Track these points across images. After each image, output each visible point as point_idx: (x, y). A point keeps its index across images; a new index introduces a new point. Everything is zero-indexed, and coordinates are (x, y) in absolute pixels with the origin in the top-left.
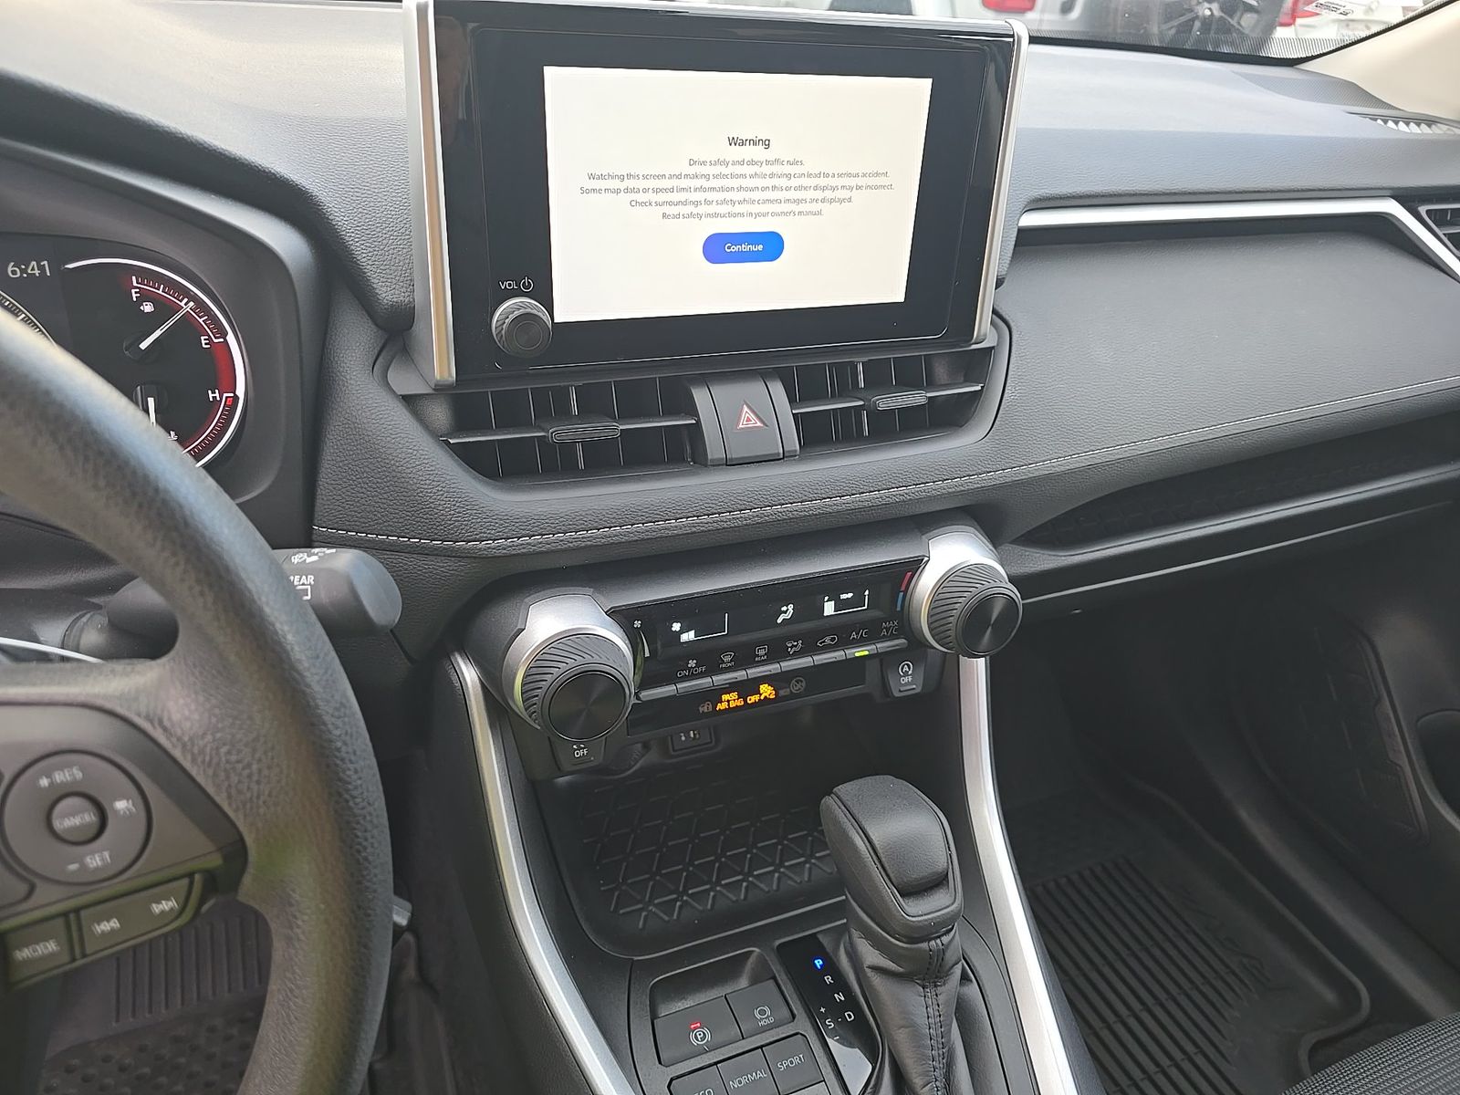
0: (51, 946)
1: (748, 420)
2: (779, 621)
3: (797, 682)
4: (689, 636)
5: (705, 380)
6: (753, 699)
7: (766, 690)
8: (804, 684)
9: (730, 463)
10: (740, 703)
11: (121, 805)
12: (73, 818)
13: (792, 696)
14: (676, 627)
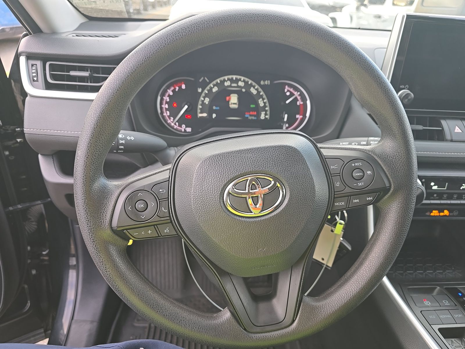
0: (343, 203)
1: (457, 130)
2: (461, 188)
3: (456, 212)
4: (435, 188)
5: (445, 119)
6: (442, 214)
7: (446, 212)
8: (458, 212)
9: (452, 141)
10: (438, 214)
11: (369, 172)
12: (356, 174)
13: (453, 216)
14: (432, 184)
